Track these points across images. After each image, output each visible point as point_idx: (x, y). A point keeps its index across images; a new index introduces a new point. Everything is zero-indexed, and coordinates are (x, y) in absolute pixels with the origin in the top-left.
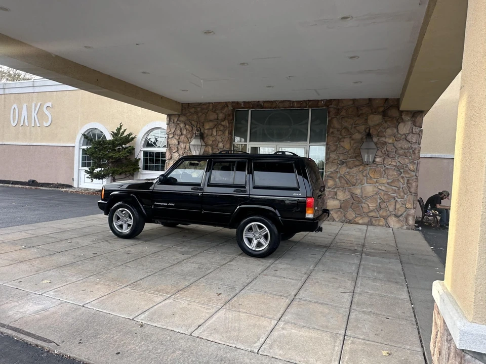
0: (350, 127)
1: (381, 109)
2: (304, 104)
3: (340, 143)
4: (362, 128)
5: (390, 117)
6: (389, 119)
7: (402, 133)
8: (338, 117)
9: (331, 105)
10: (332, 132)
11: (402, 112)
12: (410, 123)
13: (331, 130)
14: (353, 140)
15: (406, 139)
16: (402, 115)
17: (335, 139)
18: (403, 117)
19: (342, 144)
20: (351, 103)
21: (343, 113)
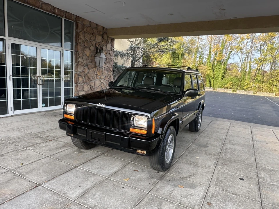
0: (89, 41)
1: (101, 33)
2: (62, 14)
3: (84, 51)
4: (94, 43)
5: (104, 39)
6: (104, 40)
7: (108, 50)
8: (82, 31)
9: (79, 21)
10: (80, 42)
11: (108, 37)
12: (110, 44)
13: (79, 41)
14: (90, 50)
15: (109, 53)
16: (108, 39)
17: (82, 48)
18: (109, 40)
19: (85, 52)
20: (88, 23)
21: (85, 30)
